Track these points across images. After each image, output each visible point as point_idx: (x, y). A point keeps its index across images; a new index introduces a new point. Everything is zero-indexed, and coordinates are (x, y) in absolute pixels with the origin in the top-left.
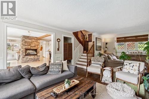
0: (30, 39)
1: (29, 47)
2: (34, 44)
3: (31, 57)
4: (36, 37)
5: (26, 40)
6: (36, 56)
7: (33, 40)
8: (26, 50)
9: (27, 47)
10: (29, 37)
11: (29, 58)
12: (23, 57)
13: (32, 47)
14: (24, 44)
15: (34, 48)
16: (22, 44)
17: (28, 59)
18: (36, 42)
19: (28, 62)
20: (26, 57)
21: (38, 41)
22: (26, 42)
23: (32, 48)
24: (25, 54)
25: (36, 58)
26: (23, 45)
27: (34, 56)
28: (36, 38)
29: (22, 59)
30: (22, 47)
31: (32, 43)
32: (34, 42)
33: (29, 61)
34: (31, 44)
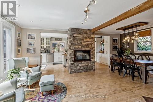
0: (80, 34)
1: (80, 47)
2: (87, 41)
3: (83, 65)
4: (89, 30)
5: (75, 35)
6: (89, 62)
7: (85, 35)
8: (75, 52)
9: (77, 47)
10: (78, 29)
11: (80, 65)
12: (72, 64)
13: (83, 47)
14: (73, 42)
15: (86, 49)
16: (70, 43)
17: (78, 67)
18: (89, 37)
19: (78, 72)
20: (76, 63)
21: (92, 36)
22: (75, 39)
23: (83, 49)
24: (74, 59)
25: (89, 66)
26: (72, 44)
27: (86, 62)
28: (89, 32)
29: (70, 66)
30: (70, 47)
31: (83, 39)
32: (86, 38)
33: (79, 70)
34: (82, 41)
